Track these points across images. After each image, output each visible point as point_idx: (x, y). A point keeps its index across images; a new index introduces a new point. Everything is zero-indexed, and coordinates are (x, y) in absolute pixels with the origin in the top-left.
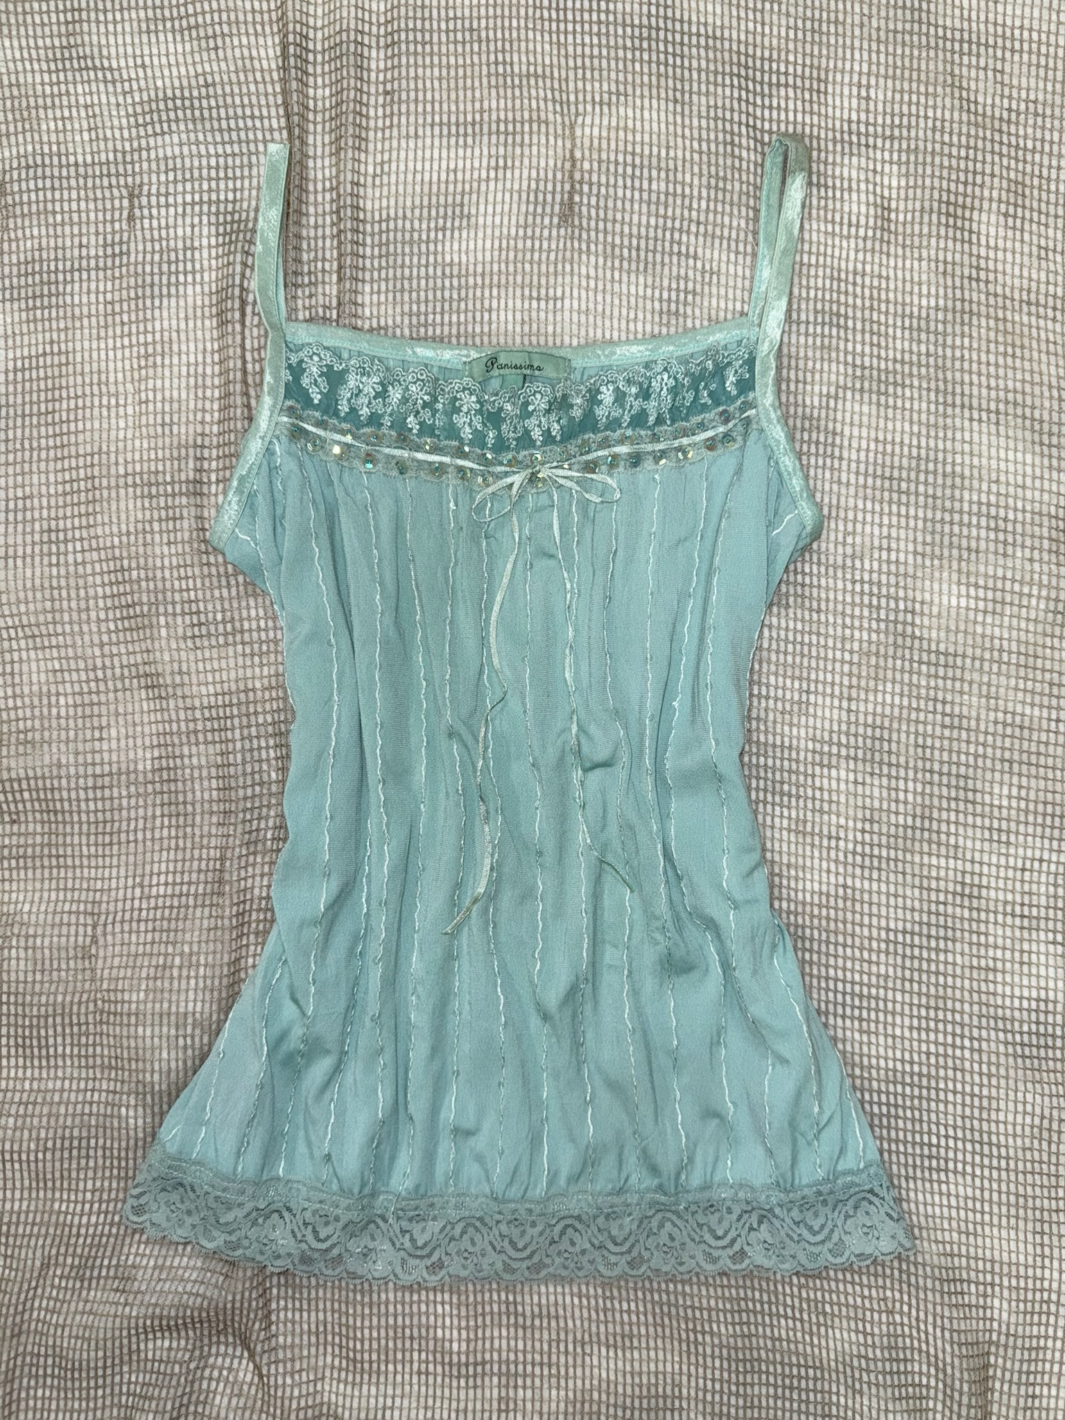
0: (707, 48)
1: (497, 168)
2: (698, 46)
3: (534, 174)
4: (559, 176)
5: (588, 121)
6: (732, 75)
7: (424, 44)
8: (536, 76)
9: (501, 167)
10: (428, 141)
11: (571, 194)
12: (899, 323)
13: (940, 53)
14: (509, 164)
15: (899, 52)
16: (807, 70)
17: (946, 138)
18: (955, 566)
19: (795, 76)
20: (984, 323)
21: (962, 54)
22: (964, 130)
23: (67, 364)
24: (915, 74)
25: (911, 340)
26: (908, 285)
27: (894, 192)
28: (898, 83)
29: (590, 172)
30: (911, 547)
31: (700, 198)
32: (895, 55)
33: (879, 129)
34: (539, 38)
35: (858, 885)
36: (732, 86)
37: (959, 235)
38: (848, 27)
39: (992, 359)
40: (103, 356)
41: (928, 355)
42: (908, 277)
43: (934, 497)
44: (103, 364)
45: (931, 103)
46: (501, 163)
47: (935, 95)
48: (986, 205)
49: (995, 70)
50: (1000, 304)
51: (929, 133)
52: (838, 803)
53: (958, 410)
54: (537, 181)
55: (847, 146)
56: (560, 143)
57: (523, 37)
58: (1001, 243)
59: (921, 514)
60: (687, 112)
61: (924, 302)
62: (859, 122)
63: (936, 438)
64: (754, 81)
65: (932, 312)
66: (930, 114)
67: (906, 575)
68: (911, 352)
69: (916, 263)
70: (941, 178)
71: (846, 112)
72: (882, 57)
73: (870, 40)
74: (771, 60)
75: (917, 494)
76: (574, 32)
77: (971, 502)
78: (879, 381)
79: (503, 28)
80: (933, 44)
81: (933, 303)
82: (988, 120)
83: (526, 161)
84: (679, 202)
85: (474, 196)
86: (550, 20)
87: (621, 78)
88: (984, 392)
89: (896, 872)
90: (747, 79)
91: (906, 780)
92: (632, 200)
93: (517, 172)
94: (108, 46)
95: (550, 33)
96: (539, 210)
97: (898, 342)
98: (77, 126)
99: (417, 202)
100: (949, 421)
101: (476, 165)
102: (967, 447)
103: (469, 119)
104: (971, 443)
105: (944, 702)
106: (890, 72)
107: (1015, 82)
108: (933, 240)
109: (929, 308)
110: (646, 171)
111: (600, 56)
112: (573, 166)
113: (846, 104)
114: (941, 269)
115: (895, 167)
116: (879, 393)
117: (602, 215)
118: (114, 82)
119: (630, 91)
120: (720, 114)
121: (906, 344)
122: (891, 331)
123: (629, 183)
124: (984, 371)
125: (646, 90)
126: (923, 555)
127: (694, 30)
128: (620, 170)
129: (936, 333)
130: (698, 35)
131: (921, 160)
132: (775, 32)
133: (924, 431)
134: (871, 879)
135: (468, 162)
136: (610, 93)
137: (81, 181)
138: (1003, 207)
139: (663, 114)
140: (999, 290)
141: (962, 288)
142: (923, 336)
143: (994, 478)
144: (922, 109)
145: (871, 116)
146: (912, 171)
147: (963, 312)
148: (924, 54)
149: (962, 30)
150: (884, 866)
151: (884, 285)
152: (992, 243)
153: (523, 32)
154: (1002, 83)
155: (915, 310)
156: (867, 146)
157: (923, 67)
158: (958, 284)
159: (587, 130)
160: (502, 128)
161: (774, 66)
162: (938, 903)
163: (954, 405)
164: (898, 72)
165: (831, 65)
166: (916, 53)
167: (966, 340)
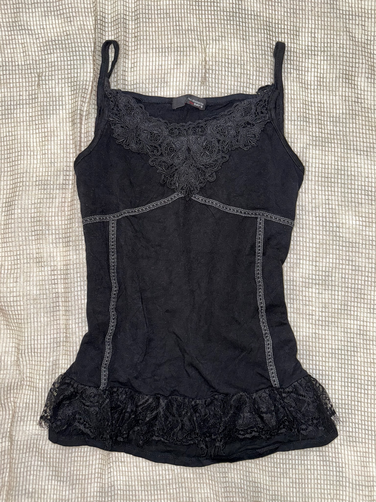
0: (254, 19)
1: (177, 64)
2: (251, 19)
3: (191, 66)
4: (200, 67)
5: (211, 47)
6: (264, 29)
7: (149, 19)
8: (191, 30)
9: (179, 64)
10: (151, 55)
11: (205, 73)
12: (329, 120)
13: (341, 20)
14: (182, 63)
15: (326, 20)
16: (292, 27)
17: (345, 51)
18: (354, 209)
19: (287, 30)
20: (360, 118)
21: (349, 20)
22: (351, 48)
23: (15, 139)
24: (332, 28)
25: (333, 126)
26: (331, 105)
27: (325, 71)
28: (326, 31)
29: (212, 66)
30: (337, 203)
31: (253, 75)
32: (324, 21)
33: (319, 48)
34: (192, 16)
35: (320, 332)
36: (264, 33)
37: (350, 86)
38: (307, 11)
39: (364, 131)
40: (28, 137)
41: (340, 131)
42: (331, 103)
43: (344, 184)
44: (28, 139)
45: (338, 38)
46: (179, 62)
47: (340, 35)
48: (360, 75)
49: (362, 25)
50: (367, 111)
51: (338, 49)
52: (312, 301)
53: (352, 151)
54: (192, 69)
55: (307, 55)
56: (200, 55)
57: (186, 16)
58: (366, 89)
59: (340, 190)
60: (248, 43)
61: (338, 112)
62: (311, 46)
63: (344, 162)
64: (272, 32)
65: (341, 115)
66: (338, 42)
67: (335, 213)
68: (333, 130)
69: (334, 97)
70: (343, 65)
71: (307, 42)
72: (320, 22)
73: (315, 16)
74: (278, 24)
75: (338, 183)
76: (205, 14)
77: (358, 185)
78: (322, 142)
79: (178, 13)
80: (338, 16)
81: (341, 112)
82: (360, 44)
83: (188, 62)
84: (245, 76)
85: (169, 75)
86: (196, 10)
87: (223, 31)
88: (362, 144)
89: (335, 327)
90: (269, 31)
91: (338, 291)
92: (228, 76)
93: (185, 66)
94: (30, 21)
95: (196, 14)
96: (193, 80)
97: (329, 127)
98: (18, 51)
99: (147, 77)
100: (349, 156)
101: (169, 63)
102: (356, 165)
103: (166, 46)
104: (357, 163)
105: (352, 261)
106: (323, 27)
107: (369, 30)
108: (341, 88)
109: (340, 113)
110: (233, 65)
111: (215, 23)
112: (206, 63)
113: (307, 40)
114: (344, 99)
115: (325, 62)
116: (322, 146)
117: (217, 82)
118: (32, 34)
119: (226, 35)
120: (260, 44)
121: (332, 127)
122: (325, 123)
123: (227, 70)
124: (361, 136)
125: (232, 35)
126: (342, 206)
127: (250, 13)
128: (223, 65)
129: (343, 123)
130: (251, 15)
131: (335, 59)
132: (280, 14)
133: (339, 160)
134: (325, 330)
135: (166, 62)
136: (219, 36)
137: (20, 71)
138: (367, 75)
139: (239, 44)
140: (366, 106)
141: (352, 106)
142: (338, 124)
143: (367, 176)
144: (335, 40)
145: (316, 44)
146: (332, 63)
147: (353, 114)
148: (335, 20)
149: (349, 11)
150: (330, 325)
151: (322, 106)
152: (363, 89)
153: (186, 14)
154: (365, 30)
155: (335, 115)
156: (315, 55)
157: (335, 25)
158: (350, 104)
159: (211, 50)
160: (179, 49)
161: (280, 26)
162: (351, 338)
163: (350, 149)
164: (326, 27)
165: (301, 26)
166: (332, 20)
167: (354, 125)
